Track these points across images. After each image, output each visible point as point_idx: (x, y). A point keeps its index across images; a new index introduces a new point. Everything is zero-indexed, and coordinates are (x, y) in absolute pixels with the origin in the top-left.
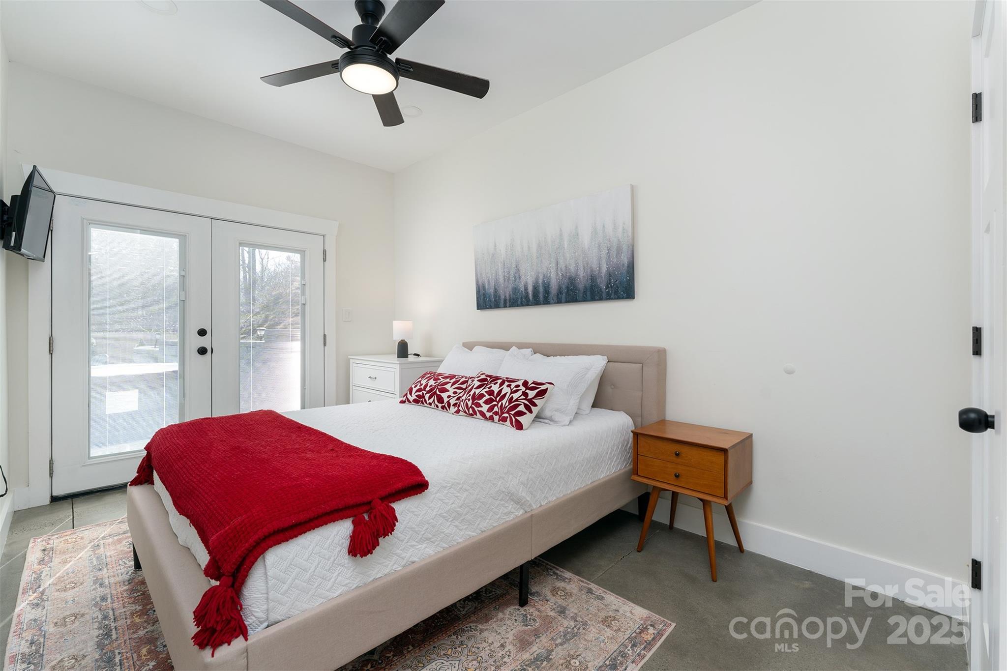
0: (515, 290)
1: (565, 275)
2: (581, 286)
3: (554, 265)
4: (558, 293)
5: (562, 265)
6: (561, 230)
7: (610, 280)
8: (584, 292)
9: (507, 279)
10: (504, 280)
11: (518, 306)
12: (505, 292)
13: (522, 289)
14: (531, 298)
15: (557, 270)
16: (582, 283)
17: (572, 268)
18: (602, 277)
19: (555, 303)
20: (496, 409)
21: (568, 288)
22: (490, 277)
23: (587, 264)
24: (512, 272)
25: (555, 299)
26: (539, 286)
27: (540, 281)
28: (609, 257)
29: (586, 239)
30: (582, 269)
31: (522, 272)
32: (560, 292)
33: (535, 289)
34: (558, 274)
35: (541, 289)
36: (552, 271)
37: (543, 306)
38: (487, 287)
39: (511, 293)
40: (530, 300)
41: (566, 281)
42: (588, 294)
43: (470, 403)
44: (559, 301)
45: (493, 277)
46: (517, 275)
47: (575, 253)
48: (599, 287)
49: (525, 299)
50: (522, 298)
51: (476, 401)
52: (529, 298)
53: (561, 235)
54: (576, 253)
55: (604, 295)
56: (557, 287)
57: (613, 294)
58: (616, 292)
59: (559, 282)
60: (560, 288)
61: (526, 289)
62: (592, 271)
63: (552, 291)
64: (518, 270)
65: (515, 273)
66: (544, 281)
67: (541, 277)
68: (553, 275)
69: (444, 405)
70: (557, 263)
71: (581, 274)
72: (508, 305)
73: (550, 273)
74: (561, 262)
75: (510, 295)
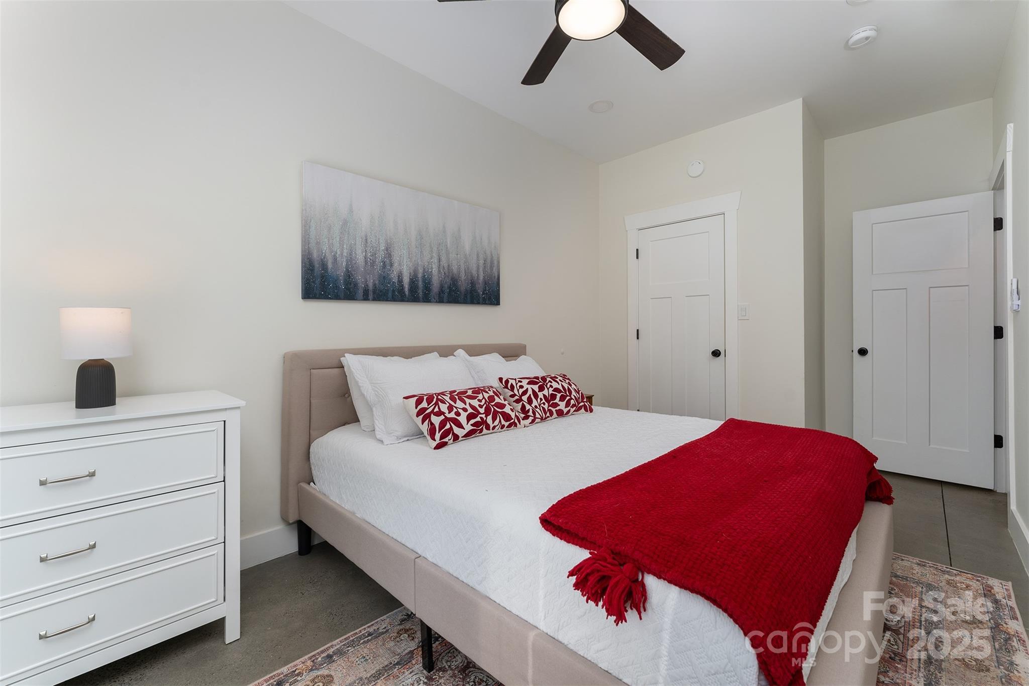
0: (384, 278)
1: (447, 274)
2: (463, 289)
3: (435, 260)
4: (439, 292)
5: (444, 263)
6: (444, 227)
7: (485, 287)
8: (465, 294)
9: (370, 263)
10: (366, 262)
11: (387, 300)
12: (366, 279)
13: (395, 280)
14: (407, 293)
15: (439, 268)
16: (463, 285)
17: (455, 269)
18: (480, 284)
19: (436, 302)
20: (572, 402)
21: (449, 287)
22: (339, 253)
23: (468, 268)
24: (381, 255)
25: (437, 298)
26: (418, 281)
27: (420, 275)
28: (485, 267)
29: (467, 246)
30: (463, 271)
31: (396, 259)
32: (441, 291)
33: (413, 282)
34: (440, 271)
35: (420, 284)
36: (434, 266)
37: (423, 303)
38: (330, 266)
39: (377, 282)
40: (405, 295)
41: (448, 280)
42: (468, 297)
43: (546, 406)
44: (440, 301)
45: (345, 254)
46: (388, 261)
47: (457, 254)
48: (477, 292)
49: (399, 292)
50: (393, 291)
51: (552, 402)
52: (404, 293)
53: (444, 232)
54: (459, 256)
55: (481, 300)
56: (439, 286)
57: (487, 300)
58: (490, 298)
59: (442, 281)
60: (442, 287)
61: (400, 281)
62: (472, 275)
63: (434, 289)
64: (389, 255)
65: (385, 257)
66: (425, 276)
67: (421, 271)
68: (435, 271)
69: (512, 421)
70: (439, 260)
71: (463, 276)
72: (371, 297)
73: (432, 268)
74: (443, 259)
75: (375, 285)
